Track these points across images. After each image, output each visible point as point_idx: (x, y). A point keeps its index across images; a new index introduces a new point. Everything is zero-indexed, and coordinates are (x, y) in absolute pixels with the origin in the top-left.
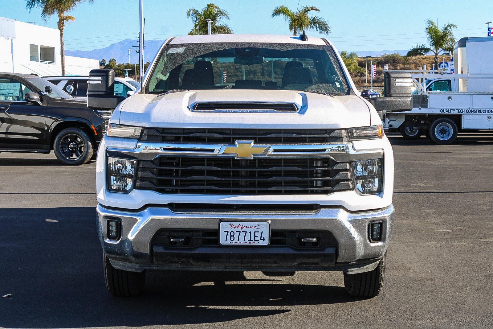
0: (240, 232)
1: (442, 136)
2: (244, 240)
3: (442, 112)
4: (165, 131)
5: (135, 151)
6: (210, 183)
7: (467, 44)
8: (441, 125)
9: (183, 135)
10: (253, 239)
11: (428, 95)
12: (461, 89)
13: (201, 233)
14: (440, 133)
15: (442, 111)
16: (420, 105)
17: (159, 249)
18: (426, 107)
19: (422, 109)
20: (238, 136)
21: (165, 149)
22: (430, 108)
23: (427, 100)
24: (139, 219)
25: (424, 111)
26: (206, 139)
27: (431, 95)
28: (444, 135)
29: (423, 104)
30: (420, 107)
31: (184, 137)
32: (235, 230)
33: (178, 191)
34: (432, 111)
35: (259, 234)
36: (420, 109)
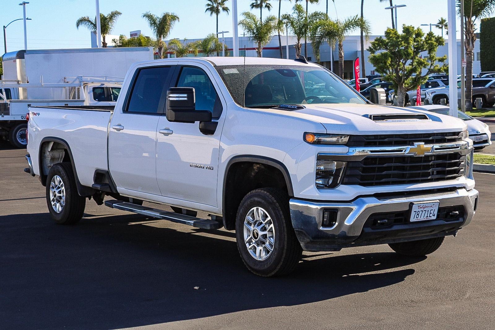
0: (423, 211)
1: (22, 140)
2: (424, 217)
3: (23, 119)
4: (370, 138)
5: (347, 154)
6: (395, 176)
7: (26, 56)
8: (21, 131)
9: (379, 140)
10: (428, 216)
11: (9, 103)
12: (21, 97)
13: (394, 215)
14: (20, 138)
15: (22, 117)
16: (3, 113)
17: (369, 230)
18: (8, 114)
19: (5, 116)
20: (414, 139)
21: (372, 151)
22: (12, 115)
23: (9, 108)
24: (355, 208)
25: (6, 118)
26: (392, 142)
27: (12, 103)
28: (23, 140)
29: (5, 112)
30: (3, 115)
31: (379, 142)
32: (420, 210)
33: (390, 183)
34: (14, 118)
35: (432, 212)
36: (3, 116)
